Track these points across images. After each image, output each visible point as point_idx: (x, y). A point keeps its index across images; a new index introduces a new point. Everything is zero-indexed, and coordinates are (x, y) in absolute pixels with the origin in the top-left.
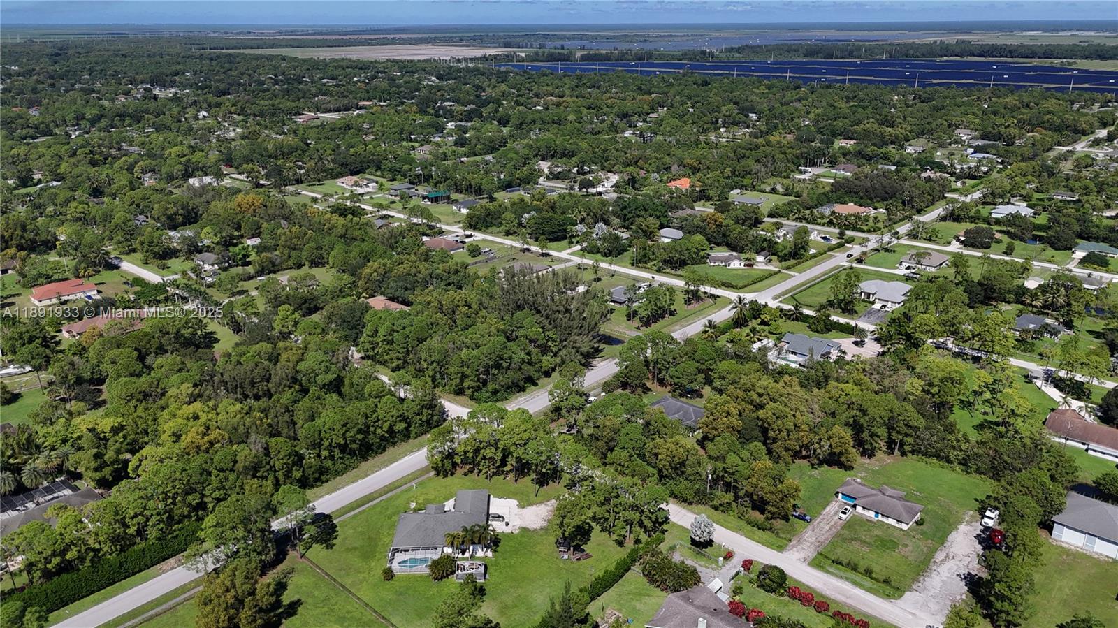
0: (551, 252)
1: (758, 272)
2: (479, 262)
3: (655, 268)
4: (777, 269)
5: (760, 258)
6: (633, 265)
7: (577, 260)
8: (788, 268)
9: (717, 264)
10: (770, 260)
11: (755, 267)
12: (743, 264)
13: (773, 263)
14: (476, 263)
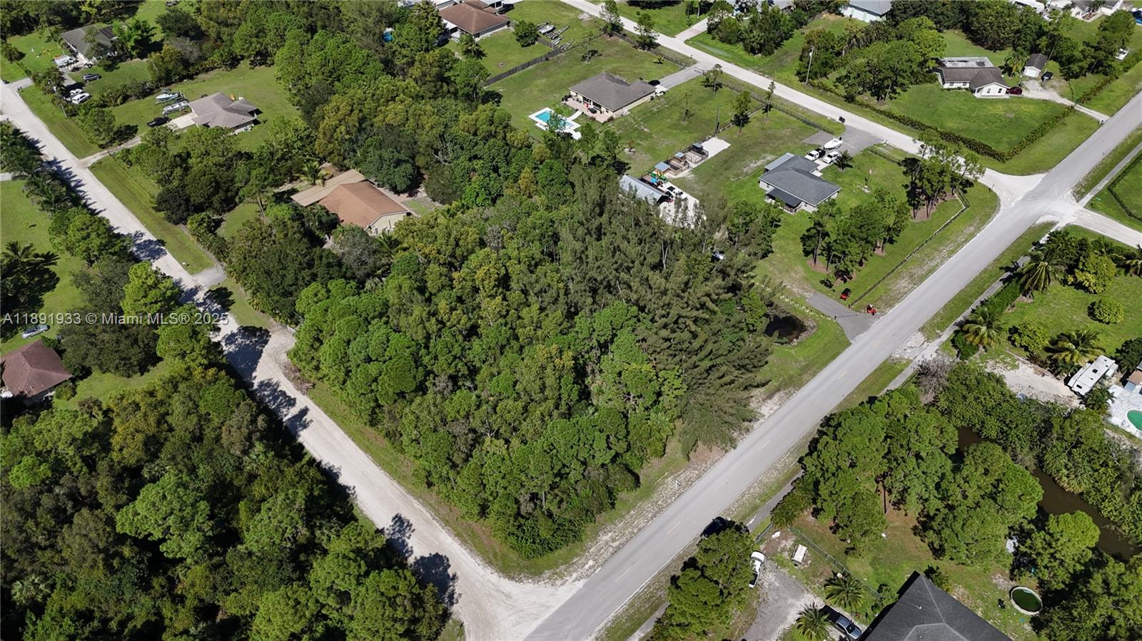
0: (662, 39)
1: (1031, 108)
2: (535, 61)
3: (842, 90)
4: (1068, 103)
5: (1032, 72)
6: (803, 80)
7: (706, 61)
8: (1085, 99)
9: (956, 85)
10: (1049, 75)
11: (1025, 93)
12: (1004, 90)
13: (1054, 82)
14: (529, 64)
